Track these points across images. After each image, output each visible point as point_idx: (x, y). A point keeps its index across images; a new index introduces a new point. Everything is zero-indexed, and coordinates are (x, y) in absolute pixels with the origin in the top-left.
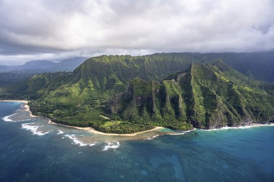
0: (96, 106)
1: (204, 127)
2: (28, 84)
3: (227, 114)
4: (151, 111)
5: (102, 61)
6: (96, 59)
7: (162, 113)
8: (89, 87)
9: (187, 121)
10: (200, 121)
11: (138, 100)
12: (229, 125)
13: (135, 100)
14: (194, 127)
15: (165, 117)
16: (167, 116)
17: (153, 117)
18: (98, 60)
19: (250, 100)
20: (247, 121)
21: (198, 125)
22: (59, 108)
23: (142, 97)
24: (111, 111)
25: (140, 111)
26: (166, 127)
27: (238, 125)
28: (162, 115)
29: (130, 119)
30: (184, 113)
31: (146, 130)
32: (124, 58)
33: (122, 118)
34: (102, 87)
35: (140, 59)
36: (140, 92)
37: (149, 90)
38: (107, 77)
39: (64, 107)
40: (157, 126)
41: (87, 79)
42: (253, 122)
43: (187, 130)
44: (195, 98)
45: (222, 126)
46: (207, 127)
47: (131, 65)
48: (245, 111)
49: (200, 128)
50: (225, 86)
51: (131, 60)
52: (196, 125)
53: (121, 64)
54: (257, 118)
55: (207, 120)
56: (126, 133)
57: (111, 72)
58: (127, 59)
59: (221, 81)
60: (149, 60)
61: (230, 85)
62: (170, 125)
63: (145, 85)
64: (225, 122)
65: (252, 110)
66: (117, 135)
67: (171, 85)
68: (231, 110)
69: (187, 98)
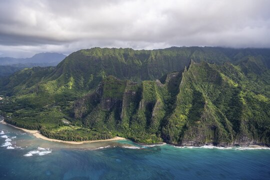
0: (67, 108)
1: (176, 143)
2: (11, 78)
3: (214, 129)
4: (118, 118)
5: (92, 55)
6: (86, 52)
7: (131, 121)
8: (67, 86)
9: (157, 134)
10: (172, 135)
11: (106, 103)
12: (215, 144)
13: (103, 103)
14: (165, 141)
15: (132, 126)
16: (136, 126)
17: (119, 124)
18: (87, 53)
19: (257, 112)
20: (243, 141)
21: (169, 139)
22: (25, 108)
23: (111, 100)
24: (74, 114)
25: (106, 117)
26: (129, 138)
27: (227, 144)
28: (130, 124)
29: (93, 125)
30: (156, 123)
31: (98, 139)
32: (122, 52)
33: (83, 123)
34: (85, 86)
35: (145, 54)
36: (110, 94)
37: (121, 91)
38: (95, 74)
39: (31, 106)
40: (117, 135)
41: (69, 76)
42: (255, 144)
43: (153, 144)
44: (178, 104)
45: (204, 144)
46: (180, 143)
47: (130, 61)
48: (243, 126)
49: (171, 144)
50: (229, 92)
51: (131, 54)
52: (166, 139)
53: (117, 59)
54: (261, 138)
55: (182, 135)
56: (71, 140)
57: (101, 69)
58: (126, 53)
59: (227, 85)
60: (156, 56)
61: (236, 92)
62: (134, 136)
63: (119, 86)
64: (210, 139)
65: (257, 127)
66: (60, 141)
67: (153, 87)
68: (224, 123)
69: (170, 105)
